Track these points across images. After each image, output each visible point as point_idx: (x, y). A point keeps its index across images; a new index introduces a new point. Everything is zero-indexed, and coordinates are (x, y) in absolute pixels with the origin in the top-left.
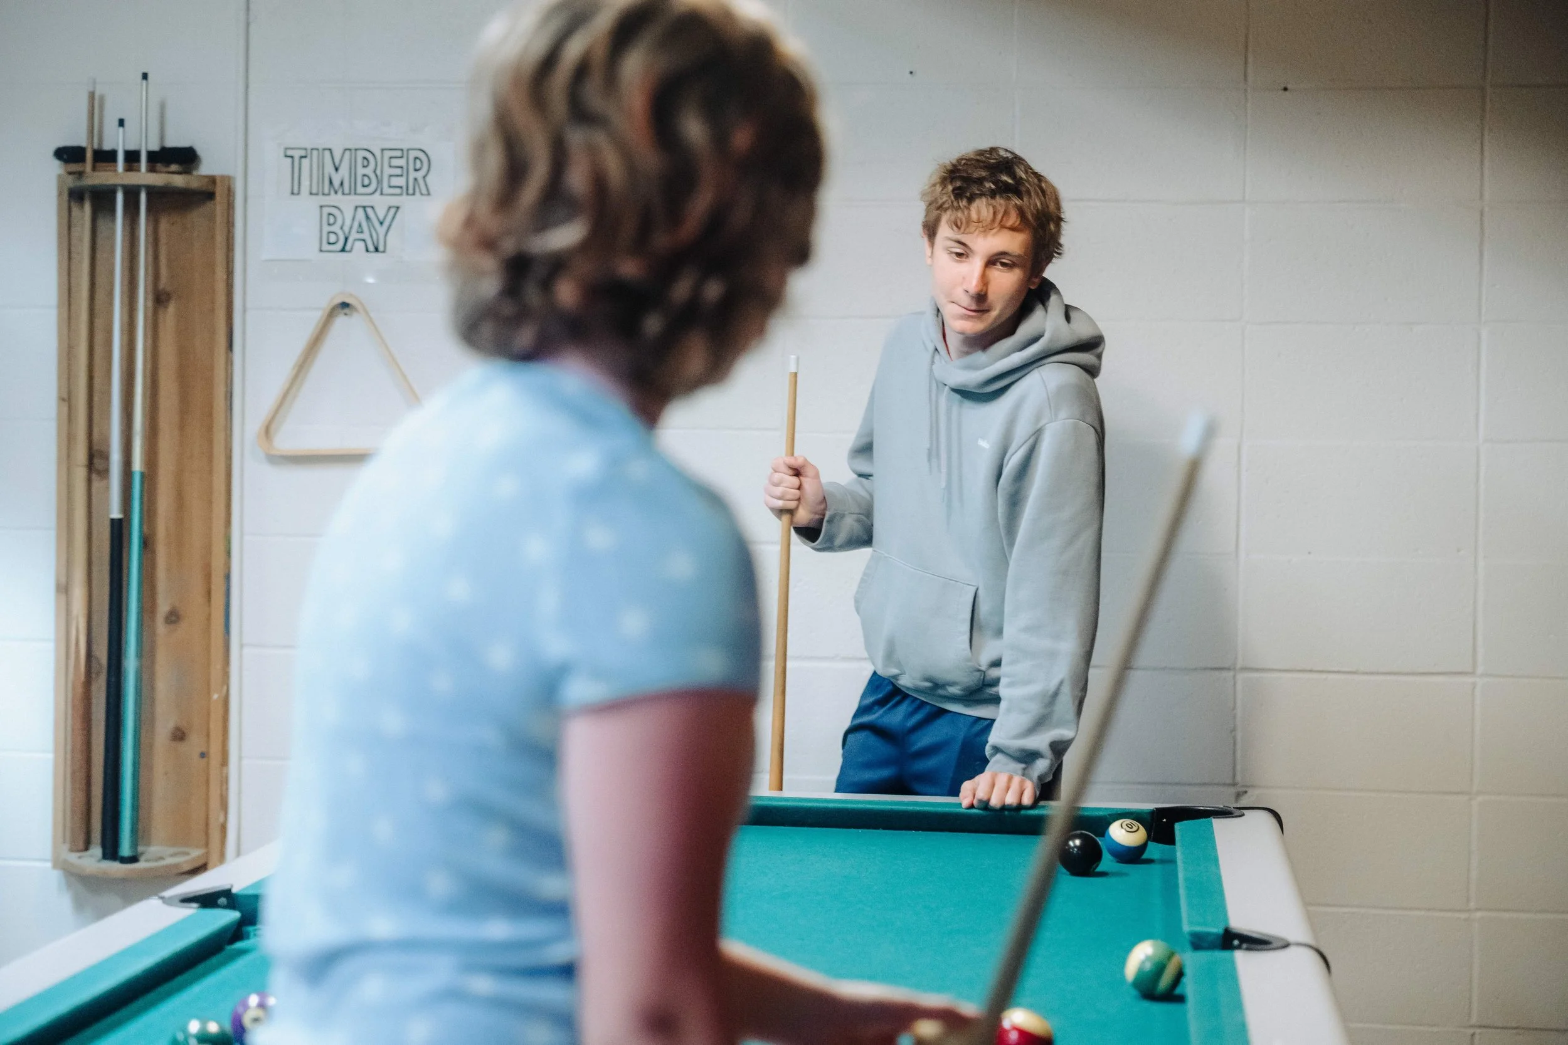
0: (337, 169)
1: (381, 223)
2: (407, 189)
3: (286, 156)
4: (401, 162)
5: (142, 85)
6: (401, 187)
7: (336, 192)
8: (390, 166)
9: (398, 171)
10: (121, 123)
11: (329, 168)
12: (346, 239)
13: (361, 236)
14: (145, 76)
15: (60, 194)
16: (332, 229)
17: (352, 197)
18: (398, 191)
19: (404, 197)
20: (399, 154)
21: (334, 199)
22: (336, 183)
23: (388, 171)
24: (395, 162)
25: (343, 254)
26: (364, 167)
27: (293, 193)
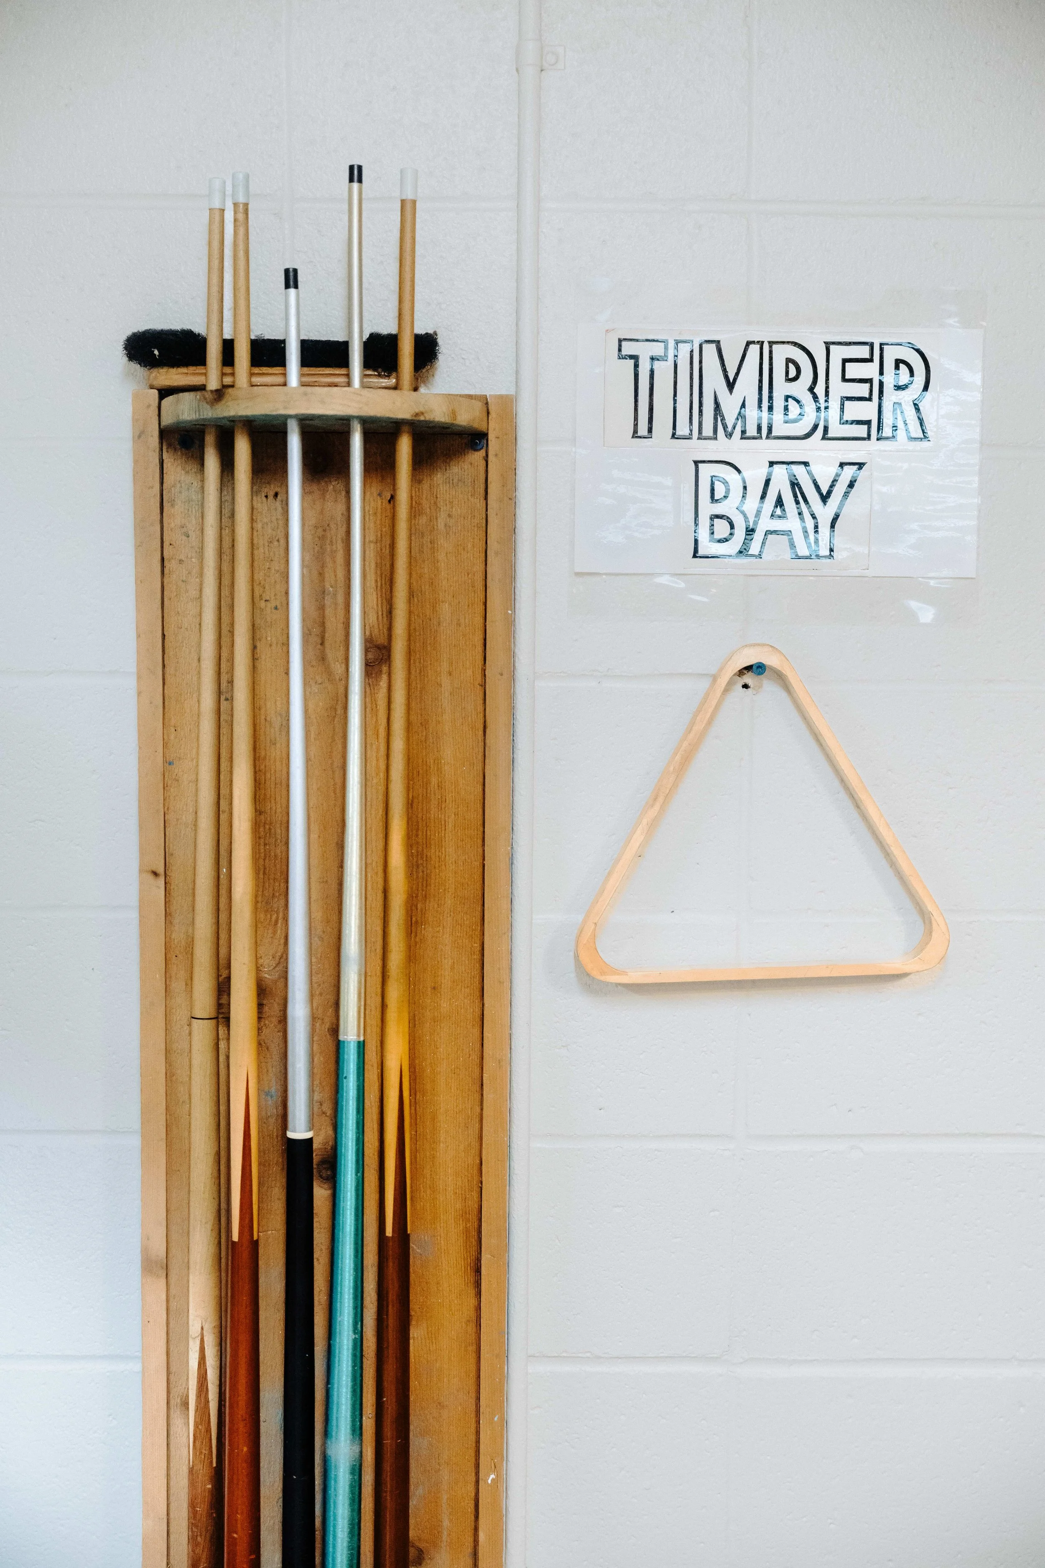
0: (731, 386)
1: (825, 498)
2: (879, 428)
3: (621, 357)
4: (870, 370)
5: (350, 191)
6: (868, 423)
7: (729, 435)
8: (844, 379)
9: (862, 390)
10: (291, 279)
11: (714, 381)
12: (750, 531)
13: (777, 525)
14: (355, 174)
15: (139, 436)
16: (718, 509)
17: (764, 443)
18: (862, 431)
19: (873, 445)
20: (864, 352)
21: (722, 448)
22: (730, 413)
23: (839, 389)
24: (853, 370)
25: (743, 561)
26: (789, 380)
27: (635, 434)
